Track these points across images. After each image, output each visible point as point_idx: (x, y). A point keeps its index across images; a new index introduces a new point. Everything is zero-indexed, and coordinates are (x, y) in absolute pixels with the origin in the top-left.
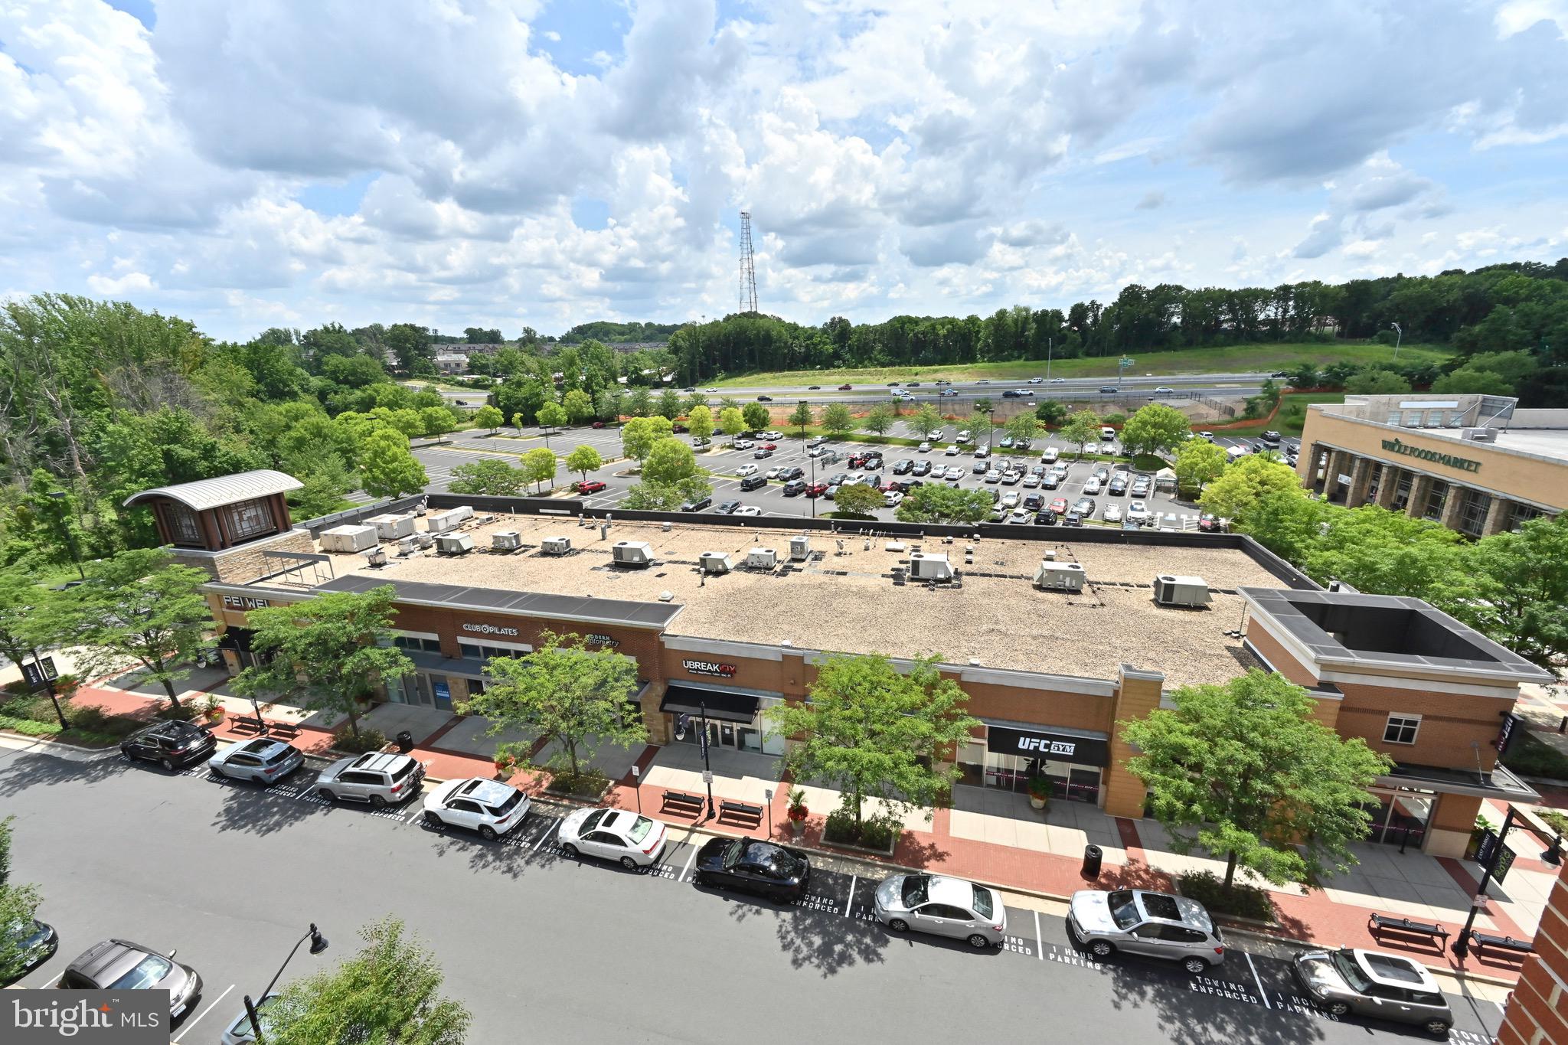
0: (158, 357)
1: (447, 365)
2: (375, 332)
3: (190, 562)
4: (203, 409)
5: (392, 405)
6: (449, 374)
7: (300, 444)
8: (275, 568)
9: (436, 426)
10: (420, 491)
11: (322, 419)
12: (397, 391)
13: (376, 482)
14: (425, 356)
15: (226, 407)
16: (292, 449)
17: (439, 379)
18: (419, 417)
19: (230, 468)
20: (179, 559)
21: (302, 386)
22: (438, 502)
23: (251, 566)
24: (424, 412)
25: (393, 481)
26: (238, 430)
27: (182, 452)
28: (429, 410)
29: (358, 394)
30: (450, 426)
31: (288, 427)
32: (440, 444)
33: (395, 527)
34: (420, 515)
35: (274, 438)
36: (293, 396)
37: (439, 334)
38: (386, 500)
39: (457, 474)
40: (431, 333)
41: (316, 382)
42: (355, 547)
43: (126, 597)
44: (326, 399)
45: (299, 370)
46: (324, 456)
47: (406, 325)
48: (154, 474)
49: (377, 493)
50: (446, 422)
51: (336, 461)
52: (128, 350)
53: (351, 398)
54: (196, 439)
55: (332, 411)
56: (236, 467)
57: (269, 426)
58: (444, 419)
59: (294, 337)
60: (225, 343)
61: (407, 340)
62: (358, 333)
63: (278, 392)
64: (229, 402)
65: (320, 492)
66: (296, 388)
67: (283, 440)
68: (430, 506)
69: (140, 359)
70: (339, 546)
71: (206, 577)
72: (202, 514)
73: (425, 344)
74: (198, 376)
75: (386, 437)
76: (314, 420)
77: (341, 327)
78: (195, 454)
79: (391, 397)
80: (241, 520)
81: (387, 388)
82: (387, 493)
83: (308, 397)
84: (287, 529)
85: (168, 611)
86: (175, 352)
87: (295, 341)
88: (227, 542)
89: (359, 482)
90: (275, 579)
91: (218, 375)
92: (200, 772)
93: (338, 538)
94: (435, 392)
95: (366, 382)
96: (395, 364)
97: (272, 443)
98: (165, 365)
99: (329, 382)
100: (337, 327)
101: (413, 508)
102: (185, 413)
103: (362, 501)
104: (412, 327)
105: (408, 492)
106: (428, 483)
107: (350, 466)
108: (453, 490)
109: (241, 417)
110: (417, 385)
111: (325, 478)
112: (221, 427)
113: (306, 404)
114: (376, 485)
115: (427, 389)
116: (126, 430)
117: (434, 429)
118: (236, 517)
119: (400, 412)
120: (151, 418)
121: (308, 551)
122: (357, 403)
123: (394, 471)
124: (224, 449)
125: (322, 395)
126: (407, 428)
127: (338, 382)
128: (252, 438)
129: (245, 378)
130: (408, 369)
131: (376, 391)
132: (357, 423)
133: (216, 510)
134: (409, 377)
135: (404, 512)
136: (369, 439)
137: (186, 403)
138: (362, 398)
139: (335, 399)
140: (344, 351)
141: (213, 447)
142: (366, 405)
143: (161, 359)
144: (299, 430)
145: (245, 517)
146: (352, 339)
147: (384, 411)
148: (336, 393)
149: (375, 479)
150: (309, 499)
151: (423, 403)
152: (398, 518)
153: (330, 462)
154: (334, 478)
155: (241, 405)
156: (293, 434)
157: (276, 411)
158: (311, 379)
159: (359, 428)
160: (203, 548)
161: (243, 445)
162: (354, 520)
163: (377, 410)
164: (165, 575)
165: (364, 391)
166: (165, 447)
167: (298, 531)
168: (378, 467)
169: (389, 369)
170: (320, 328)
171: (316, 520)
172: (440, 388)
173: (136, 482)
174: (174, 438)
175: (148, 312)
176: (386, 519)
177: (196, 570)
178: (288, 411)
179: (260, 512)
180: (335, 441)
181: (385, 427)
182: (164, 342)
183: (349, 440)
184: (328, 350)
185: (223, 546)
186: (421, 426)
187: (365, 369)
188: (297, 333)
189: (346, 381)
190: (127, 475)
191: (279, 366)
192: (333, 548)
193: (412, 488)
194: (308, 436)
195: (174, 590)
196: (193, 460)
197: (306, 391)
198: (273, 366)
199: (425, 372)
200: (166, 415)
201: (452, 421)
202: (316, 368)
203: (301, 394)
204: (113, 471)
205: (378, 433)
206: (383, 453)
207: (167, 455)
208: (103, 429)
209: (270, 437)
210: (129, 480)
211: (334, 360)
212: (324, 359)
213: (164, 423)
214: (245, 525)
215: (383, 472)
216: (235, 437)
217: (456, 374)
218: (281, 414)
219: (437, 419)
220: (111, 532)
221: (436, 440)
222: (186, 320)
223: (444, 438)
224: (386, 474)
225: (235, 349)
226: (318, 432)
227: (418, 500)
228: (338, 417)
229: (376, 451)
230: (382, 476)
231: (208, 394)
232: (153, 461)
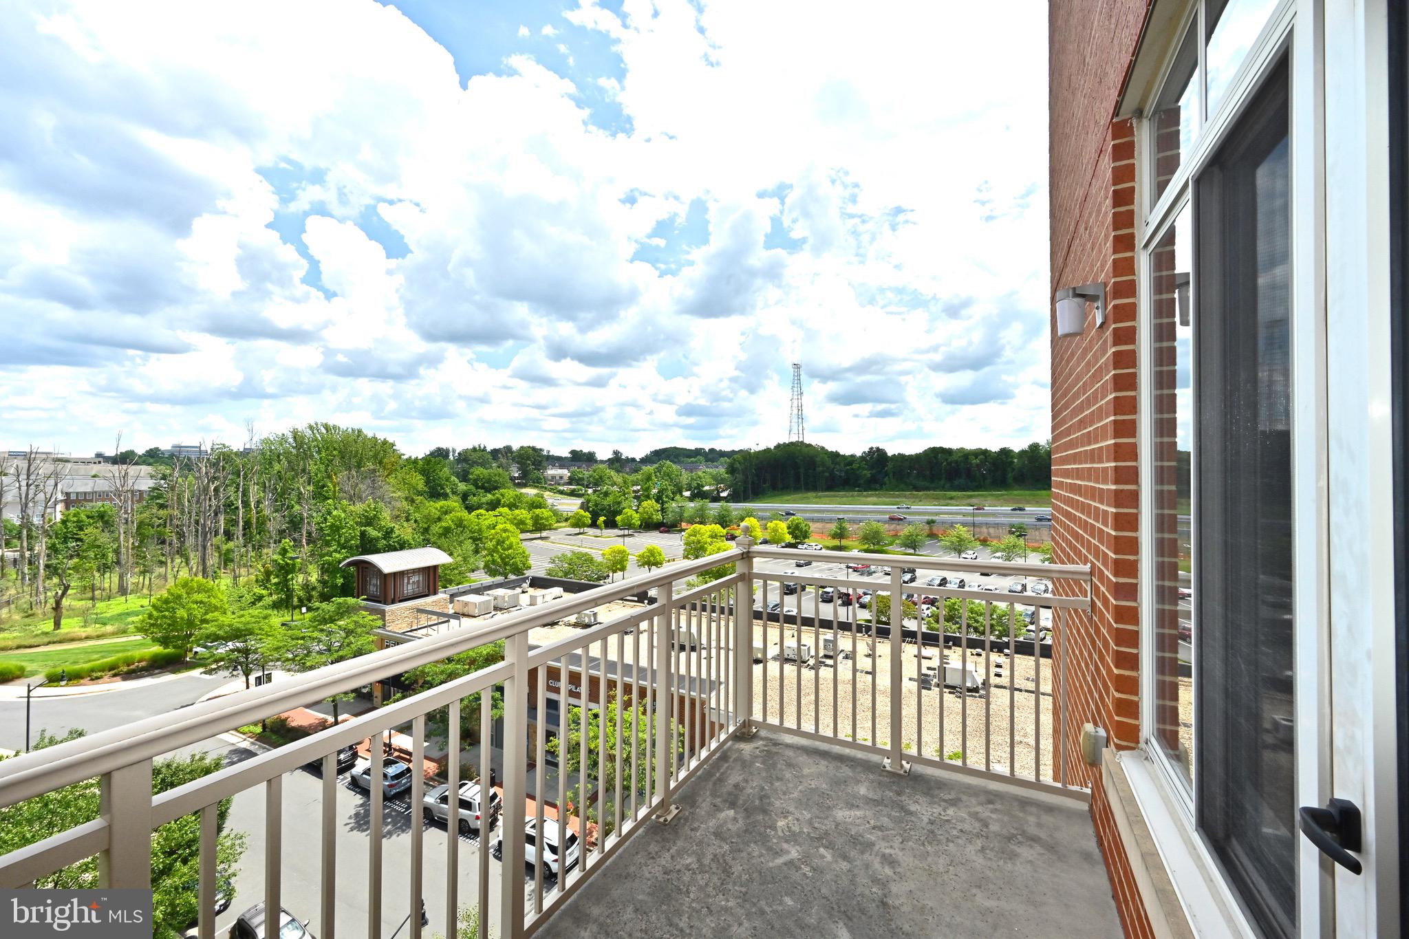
0: (370, 465)
1: (553, 477)
2: (508, 449)
3: (372, 611)
4: (390, 503)
5: (512, 506)
6: (554, 485)
7: (447, 532)
8: (421, 623)
9: (540, 524)
10: (523, 574)
11: (464, 514)
12: (517, 496)
13: (494, 564)
14: (539, 470)
15: (404, 503)
16: (440, 536)
17: (546, 488)
18: (529, 516)
19: (398, 546)
20: (366, 609)
21: (452, 489)
22: (537, 583)
23: (407, 619)
24: (534, 513)
25: (506, 564)
26: (408, 520)
27: (372, 532)
28: (538, 511)
29: (489, 496)
30: (550, 525)
31: (439, 519)
32: (541, 538)
33: (507, 599)
34: (523, 592)
35: (429, 527)
36: (445, 496)
37: (551, 454)
38: (499, 579)
39: (553, 562)
40: (545, 453)
41: (462, 487)
42: (476, 612)
43: (330, 633)
44: (467, 499)
45: (453, 478)
46: (461, 542)
47: (529, 447)
48: (351, 548)
49: (492, 573)
50: (548, 521)
51: (469, 546)
52: (354, 460)
53: (484, 500)
54: (383, 523)
55: (470, 509)
56: (402, 546)
57: (427, 518)
58: (547, 519)
59: (451, 454)
60: (410, 457)
61: (528, 458)
62: (495, 452)
63: (435, 492)
64: (406, 499)
65: (454, 569)
66: (448, 491)
67: (436, 529)
68: (531, 586)
69: (359, 466)
70: (465, 611)
71: (380, 623)
72: (386, 576)
73: (540, 462)
74: (391, 480)
75: (505, 531)
76: (459, 514)
77: (485, 447)
78: (380, 535)
79: (512, 500)
80: (408, 583)
81: (509, 493)
82: (500, 574)
83: (455, 498)
84: (435, 593)
85: (353, 646)
86: (381, 463)
87: (451, 457)
88: (397, 599)
89: (482, 565)
90: (419, 631)
91: (403, 479)
92: (343, 780)
93: (466, 604)
94: (542, 497)
95: (496, 488)
96: (517, 475)
97: (426, 530)
98: (374, 471)
99: (471, 487)
100: (482, 447)
101: (520, 586)
102: (381, 504)
103: (483, 578)
104: (534, 449)
105: (515, 574)
106: (530, 568)
107: (477, 551)
108: (549, 574)
109: (412, 509)
110: (530, 492)
111: (460, 558)
112: (397, 517)
113: (454, 503)
114: (493, 567)
115: (537, 495)
116: (343, 515)
117: (539, 526)
118: (406, 581)
119: (517, 512)
120: (359, 508)
121: (446, 611)
122: (487, 504)
123: (508, 556)
124: (397, 532)
125: (465, 497)
126: (520, 524)
127: (477, 487)
128: (415, 526)
129: (419, 481)
130: (526, 479)
131: (502, 495)
132: (487, 518)
133: (395, 574)
134: (525, 486)
135: (513, 588)
136: (493, 531)
137: (382, 498)
138: (492, 500)
139: (473, 500)
140: (483, 464)
141: (392, 530)
142: (493, 506)
143: (372, 467)
144: (448, 521)
145: (411, 581)
146: (489, 456)
147: (505, 510)
148: (474, 495)
149: (494, 562)
150: (446, 574)
151: (534, 505)
152: (510, 592)
153: (464, 547)
154: (465, 559)
155: (413, 501)
156: (444, 524)
157: (434, 507)
158: (459, 484)
159: (487, 523)
160: (380, 602)
161: (410, 530)
162: (479, 591)
163: (501, 509)
164: (355, 618)
165: (494, 495)
166: (363, 528)
167: (442, 596)
168: (497, 552)
169: (512, 479)
170: (470, 447)
171: (453, 588)
172: (547, 494)
173: (339, 552)
174: (369, 521)
175: (370, 435)
176: (500, 592)
177: (375, 617)
178: (441, 507)
179: (421, 579)
180: (470, 531)
181: (505, 523)
182: (375, 456)
183: (480, 530)
184: (475, 463)
185: (393, 602)
186: (530, 522)
187: (497, 478)
188: (454, 451)
189: (483, 487)
190: (335, 547)
191: (441, 474)
192: (461, 612)
193: (517, 571)
194: (453, 527)
195: (359, 630)
196: (377, 539)
197: (454, 493)
198: (437, 474)
199: (537, 483)
200: (369, 506)
201: (553, 521)
202: (464, 477)
203: (451, 495)
204: (328, 544)
205: (500, 527)
206: (503, 542)
207: (363, 534)
208: (329, 513)
209: (426, 526)
210: (335, 551)
211: (478, 471)
212: (471, 470)
213: (366, 511)
214: (410, 587)
215: (501, 557)
216: (405, 524)
217: (559, 484)
218: (437, 509)
219: (542, 518)
220: (314, 588)
221: (538, 535)
222: (391, 441)
223: (544, 534)
224: (502, 559)
225: (416, 461)
226: (460, 524)
227: (524, 580)
228: (473, 513)
229: (499, 540)
230: (499, 560)
231: (394, 492)
232: (353, 538)
